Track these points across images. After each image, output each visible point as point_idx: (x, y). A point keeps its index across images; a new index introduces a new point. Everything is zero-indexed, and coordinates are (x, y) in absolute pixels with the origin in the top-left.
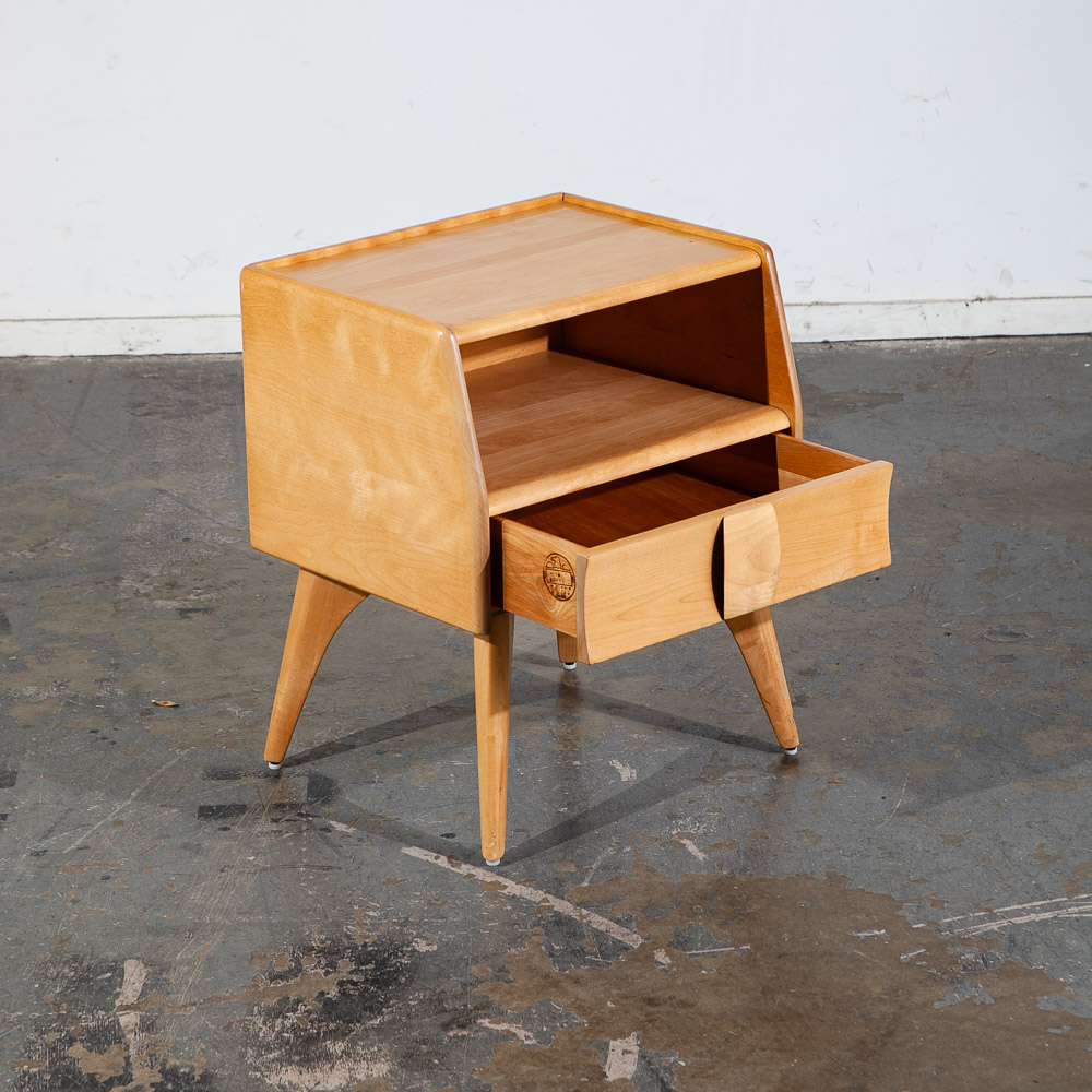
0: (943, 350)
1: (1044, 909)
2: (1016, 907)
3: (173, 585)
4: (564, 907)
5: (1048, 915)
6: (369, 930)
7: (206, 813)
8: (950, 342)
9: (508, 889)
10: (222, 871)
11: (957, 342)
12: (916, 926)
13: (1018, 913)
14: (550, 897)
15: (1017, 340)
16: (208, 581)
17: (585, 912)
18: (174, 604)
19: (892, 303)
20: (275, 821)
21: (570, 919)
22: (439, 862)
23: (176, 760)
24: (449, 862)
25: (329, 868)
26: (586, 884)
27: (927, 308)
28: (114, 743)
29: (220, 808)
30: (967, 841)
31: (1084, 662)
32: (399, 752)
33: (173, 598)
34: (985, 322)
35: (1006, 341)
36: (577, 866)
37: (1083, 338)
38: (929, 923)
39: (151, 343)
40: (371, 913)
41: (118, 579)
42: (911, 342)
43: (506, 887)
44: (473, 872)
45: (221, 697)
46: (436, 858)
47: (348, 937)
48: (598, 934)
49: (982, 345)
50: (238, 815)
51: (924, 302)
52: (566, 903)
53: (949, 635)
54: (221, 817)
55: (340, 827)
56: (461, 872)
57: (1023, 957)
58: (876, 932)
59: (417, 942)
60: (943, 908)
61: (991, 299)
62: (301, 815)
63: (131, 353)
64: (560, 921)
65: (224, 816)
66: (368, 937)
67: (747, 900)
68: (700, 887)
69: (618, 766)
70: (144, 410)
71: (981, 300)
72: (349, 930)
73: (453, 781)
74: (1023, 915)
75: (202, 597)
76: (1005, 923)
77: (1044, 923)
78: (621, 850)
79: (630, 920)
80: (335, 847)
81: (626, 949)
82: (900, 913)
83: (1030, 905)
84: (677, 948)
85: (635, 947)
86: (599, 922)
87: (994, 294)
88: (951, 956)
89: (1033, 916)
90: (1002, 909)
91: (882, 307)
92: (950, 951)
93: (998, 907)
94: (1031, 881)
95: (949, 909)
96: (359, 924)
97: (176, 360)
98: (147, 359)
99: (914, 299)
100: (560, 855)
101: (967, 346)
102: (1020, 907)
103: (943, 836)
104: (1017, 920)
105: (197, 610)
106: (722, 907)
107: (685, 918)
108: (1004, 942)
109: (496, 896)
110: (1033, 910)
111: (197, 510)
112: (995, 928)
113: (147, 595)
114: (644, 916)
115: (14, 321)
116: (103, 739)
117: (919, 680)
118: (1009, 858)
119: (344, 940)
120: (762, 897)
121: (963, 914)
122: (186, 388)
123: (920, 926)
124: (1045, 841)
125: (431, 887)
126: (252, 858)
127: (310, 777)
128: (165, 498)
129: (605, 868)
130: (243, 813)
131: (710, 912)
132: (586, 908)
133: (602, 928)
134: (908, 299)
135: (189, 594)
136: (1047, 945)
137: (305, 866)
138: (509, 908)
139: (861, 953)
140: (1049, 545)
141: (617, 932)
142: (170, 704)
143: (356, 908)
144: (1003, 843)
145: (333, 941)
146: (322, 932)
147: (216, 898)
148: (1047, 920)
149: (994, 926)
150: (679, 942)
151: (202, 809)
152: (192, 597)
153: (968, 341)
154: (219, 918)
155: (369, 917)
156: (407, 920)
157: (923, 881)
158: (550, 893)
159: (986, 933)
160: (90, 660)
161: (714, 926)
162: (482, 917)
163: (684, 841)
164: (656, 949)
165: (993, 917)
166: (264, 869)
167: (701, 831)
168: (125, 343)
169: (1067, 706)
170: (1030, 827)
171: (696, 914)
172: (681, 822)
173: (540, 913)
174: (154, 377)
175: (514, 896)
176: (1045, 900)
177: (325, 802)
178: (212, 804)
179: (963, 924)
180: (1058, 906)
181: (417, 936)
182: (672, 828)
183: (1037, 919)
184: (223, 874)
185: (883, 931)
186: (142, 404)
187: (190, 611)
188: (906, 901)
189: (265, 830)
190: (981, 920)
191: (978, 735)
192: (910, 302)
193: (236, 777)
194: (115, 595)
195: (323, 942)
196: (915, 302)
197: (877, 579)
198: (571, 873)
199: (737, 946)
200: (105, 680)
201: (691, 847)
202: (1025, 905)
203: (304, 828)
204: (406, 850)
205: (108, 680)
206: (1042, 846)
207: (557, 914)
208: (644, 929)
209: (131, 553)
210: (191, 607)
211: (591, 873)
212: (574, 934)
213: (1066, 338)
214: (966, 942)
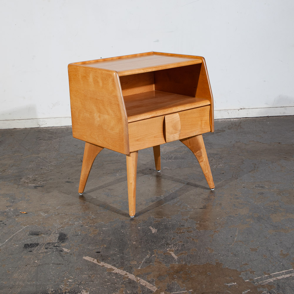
0: (233, 121)
1: (287, 273)
2: (277, 273)
3: (35, 180)
4: (132, 277)
5: (288, 276)
6: (68, 287)
7: (26, 246)
8: (235, 119)
9: (115, 271)
10: (26, 266)
11: (236, 119)
12: (246, 281)
13: (278, 275)
14: (128, 273)
15: (251, 118)
16: (44, 179)
17: (139, 278)
18: (34, 185)
19: (221, 110)
20: (46, 248)
21: (134, 281)
22: (94, 261)
23: (22, 229)
24: (97, 261)
25: (60, 264)
26: (139, 268)
27: (229, 111)
28: (6, 224)
29: (31, 244)
30: (258, 250)
31: (283, 194)
32: (87, 226)
33: (34, 183)
34: (243, 114)
35: (248, 118)
36: (137, 262)
37: (266, 117)
38: (250, 280)
39: (45, 124)
40: (70, 280)
41: (21, 179)
42: (226, 119)
43: (114, 270)
44: (104, 265)
45: (39, 210)
46: (94, 260)
47: (61, 289)
48: (143, 287)
49: (242, 119)
50: (36, 247)
51: (228, 110)
52: (133, 275)
53: (244, 187)
54: (30, 247)
55: (65, 250)
56: (100, 265)
57: (283, 292)
58: (234, 284)
59: (83, 291)
60: (254, 274)
61: (244, 109)
62: (55, 246)
63: (40, 127)
64: (131, 282)
65: (32, 247)
66: (67, 289)
67: (191, 273)
68: (176, 268)
69: (151, 228)
70: (40, 139)
71: (242, 109)
72: (61, 287)
73: (102, 234)
74: (280, 276)
75: (42, 183)
76: (275, 279)
77: (287, 278)
78: (151, 255)
79: (153, 281)
80: (62, 257)
81: (152, 292)
82: (240, 276)
83: (282, 272)
84: (168, 291)
85: (154, 291)
86: (143, 282)
87: (245, 108)
88: (259, 292)
89: (283, 276)
90: (273, 274)
91: (218, 111)
92: (259, 290)
93: (272, 273)
94: (280, 263)
95: (256, 274)
96: (66, 285)
97: (50, 128)
98: (43, 128)
99: (226, 109)
100: (132, 258)
101: (239, 120)
102: (279, 273)
103: (251, 248)
104: (279, 278)
105: (39, 186)
106: (183, 276)
107: (171, 280)
108: (276, 286)
109: (111, 273)
110: (283, 274)
111: (46, 161)
112: (272, 281)
113: (27, 183)
114: (158, 280)
115: (12, 120)
116: (3, 223)
117: (238, 200)
118: (272, 255)
119: (59, 291)
120: (196, 272)
121: (261, 276)
122: (51, 134)
123: (247, 281)
124: (282, 249)
125: (90, 270)
126: (36, 261)
127: (60, 234)
128: (39, 159)
129: (146, 262)
130: (37, 246)
131: (179, 277)
132: (139, 277)
133: (144, 284)
134: (224, 109)
135: (38, 182)
136: (290, 287)
137: (53, 264)
138: (114, 277)
139: (229, 292)
140: (268, 163)
141: (149, 286)
142: (25, 212)
143: (65, 278)
144: (270, 250)
145: (55, 291)
146: (52, 288)
147: (22, 276)
148: (288, 277)
149: (271, 280)
150: (169, 289)
151: (25, 245)
152: (39, 183)
153: (239, 119)
154: (21, 283)
155: (69, 282)
156: (81, 282)
157: (246, 264)
158: (128, 272)
159: (269, 283)
160: (6, 201)
161: (180, 283)
162: (105, 281)
163: (171, 252)
164: (161, 292)
165: (271, 277)
166: (39, 265)
167: (176, 249)
168: (38, 124)
169: (281, 207)
170: (277, 245)
171: (174, 278)
172: (170, 246)
173: (124, 279)
174: (44, 132)
175: (116, 273)
176: (286, 270)
177: (63, 242)
178: (28, 243)
179: (261, 279)
180: (291, 272)
181: (83, 289)
182: (167, 248)
183: (285, 277)
184: (26, 267)
185: (236, 283)
186: (40, 138)
187: (37, 187)
188: (242, 272)
189: (43, 252)
190: (267, 278)
191: (257, 216)
192: (225, 110)
193: (38, 235)
194: (19, 183)
195: (52, 292)
196: (226, 110)
197: (223, 173)
198: (135, 264)
199: (188, 290)
200: (9, 206)
201: (173, 255)
202: (280, 272)
203: (55, 250)
204: (84, 258)
205: (10, 206)
206: (282, 251)
207: (130, 279)
208: (158, 285)
209: (26, 172)
210: (38, 185)
211: (142, 264)
212: (135, 287)
213: (262, 118)
214: (263, 286)
